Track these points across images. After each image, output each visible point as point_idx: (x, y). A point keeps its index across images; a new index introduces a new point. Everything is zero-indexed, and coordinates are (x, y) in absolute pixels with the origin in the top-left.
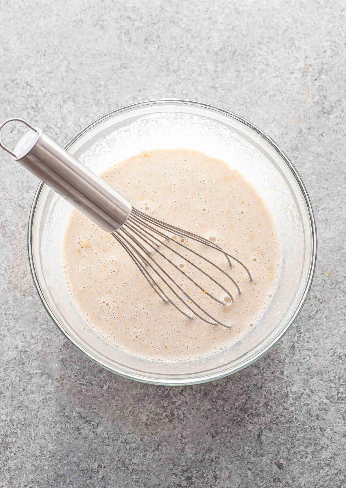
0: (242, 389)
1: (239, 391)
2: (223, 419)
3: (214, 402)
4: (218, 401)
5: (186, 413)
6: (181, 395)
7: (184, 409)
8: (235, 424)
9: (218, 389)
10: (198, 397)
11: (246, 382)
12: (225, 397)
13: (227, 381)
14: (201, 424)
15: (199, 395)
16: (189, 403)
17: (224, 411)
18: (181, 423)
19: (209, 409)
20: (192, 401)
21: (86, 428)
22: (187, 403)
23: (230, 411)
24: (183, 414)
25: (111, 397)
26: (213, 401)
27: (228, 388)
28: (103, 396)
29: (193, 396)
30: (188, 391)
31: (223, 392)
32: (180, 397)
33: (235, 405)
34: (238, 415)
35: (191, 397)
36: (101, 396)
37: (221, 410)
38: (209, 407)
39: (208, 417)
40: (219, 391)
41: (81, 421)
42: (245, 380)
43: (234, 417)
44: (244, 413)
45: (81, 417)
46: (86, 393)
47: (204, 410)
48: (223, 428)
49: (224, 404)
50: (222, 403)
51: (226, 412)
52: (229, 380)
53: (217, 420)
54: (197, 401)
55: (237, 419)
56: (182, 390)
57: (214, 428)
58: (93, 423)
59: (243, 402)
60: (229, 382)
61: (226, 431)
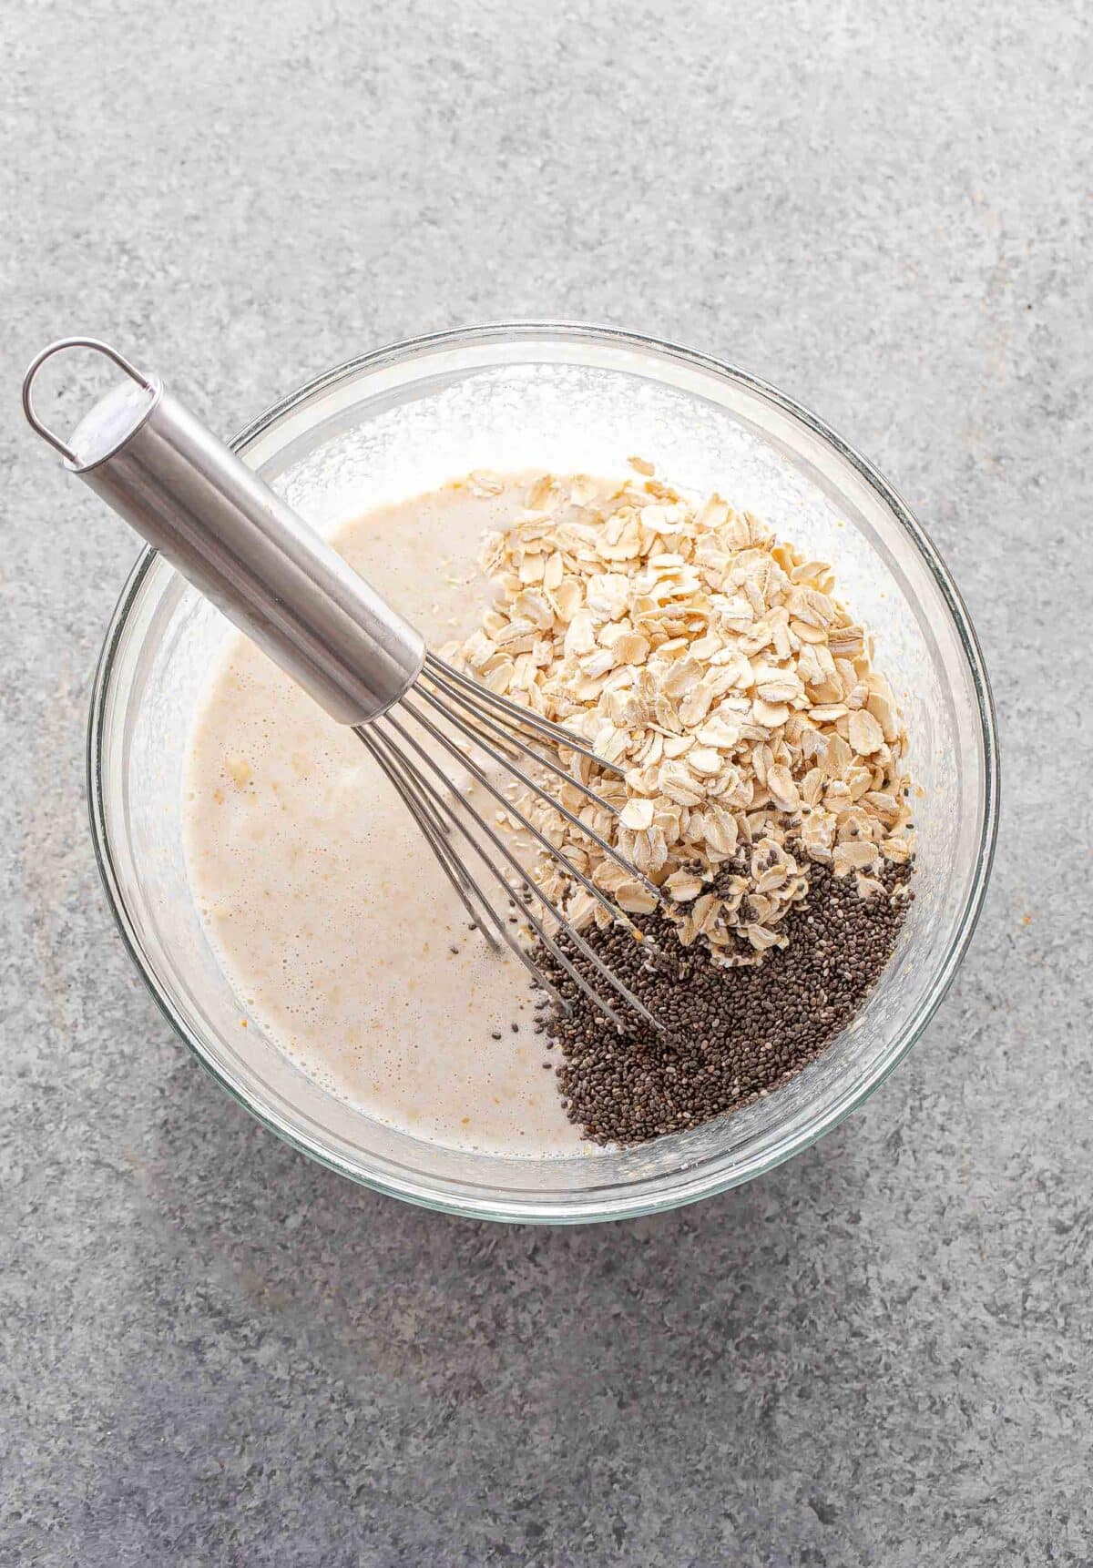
0: (723, 1258)
1: (716, 1266)
2: (656, 1351)
3: (635, 1294)
4: (647, 1291)
5: (544, 1321)
6: (531, 1265)
7: (535, 1307)
8: (693, 1370)
9: (649, 1254)
10: (584, 1275)
11: (738, 1237)
12: (670, 1281)
13: (681, 1231)
14: (588, 1360)
15: (587, 1268)
16: (555, 1290)
17: (662, 1324)
18: (525, 1353)
19: (616, 1316)
20: (564, 1284)
21: (221, 1345)
22: (547, 1291)
23: (680, 1327)
24: (534, 1323)
25: (310, 1254)
26: (629, 1290)
27: (681, 1254)
28: (284, 1247)
29: (568, 1270)
30: (553, 1254)
31: (663, 1264)
32: (528, 1268)
33: (698, 1308)
34: (705, 1343)
35: (563, 1271)
36: (279, 1248)
37: (654, 1320)
38: (616, 1309)
39: (613, 1339)
40: (652, 1260)
41: (209, 1322)
42: (738, 1231)
43: (692, 1347)
44: (724, 1335)
45: (211, 1309)
46: (231, 1234)
47: (599, 1316)
48: (654, 1379)
49: (666, 1304)
50: (658, 1299)
51: (670, 1330)
52: (686, 1228)
53: (637, 1350)
54: (581, 1285)
55: (702, 1355)
56: (536, 1250)
57: (627, 1376)
58: (245, 1331)
59: (725, 1302)
60: (686, 1234)
61: (664, 1387)
